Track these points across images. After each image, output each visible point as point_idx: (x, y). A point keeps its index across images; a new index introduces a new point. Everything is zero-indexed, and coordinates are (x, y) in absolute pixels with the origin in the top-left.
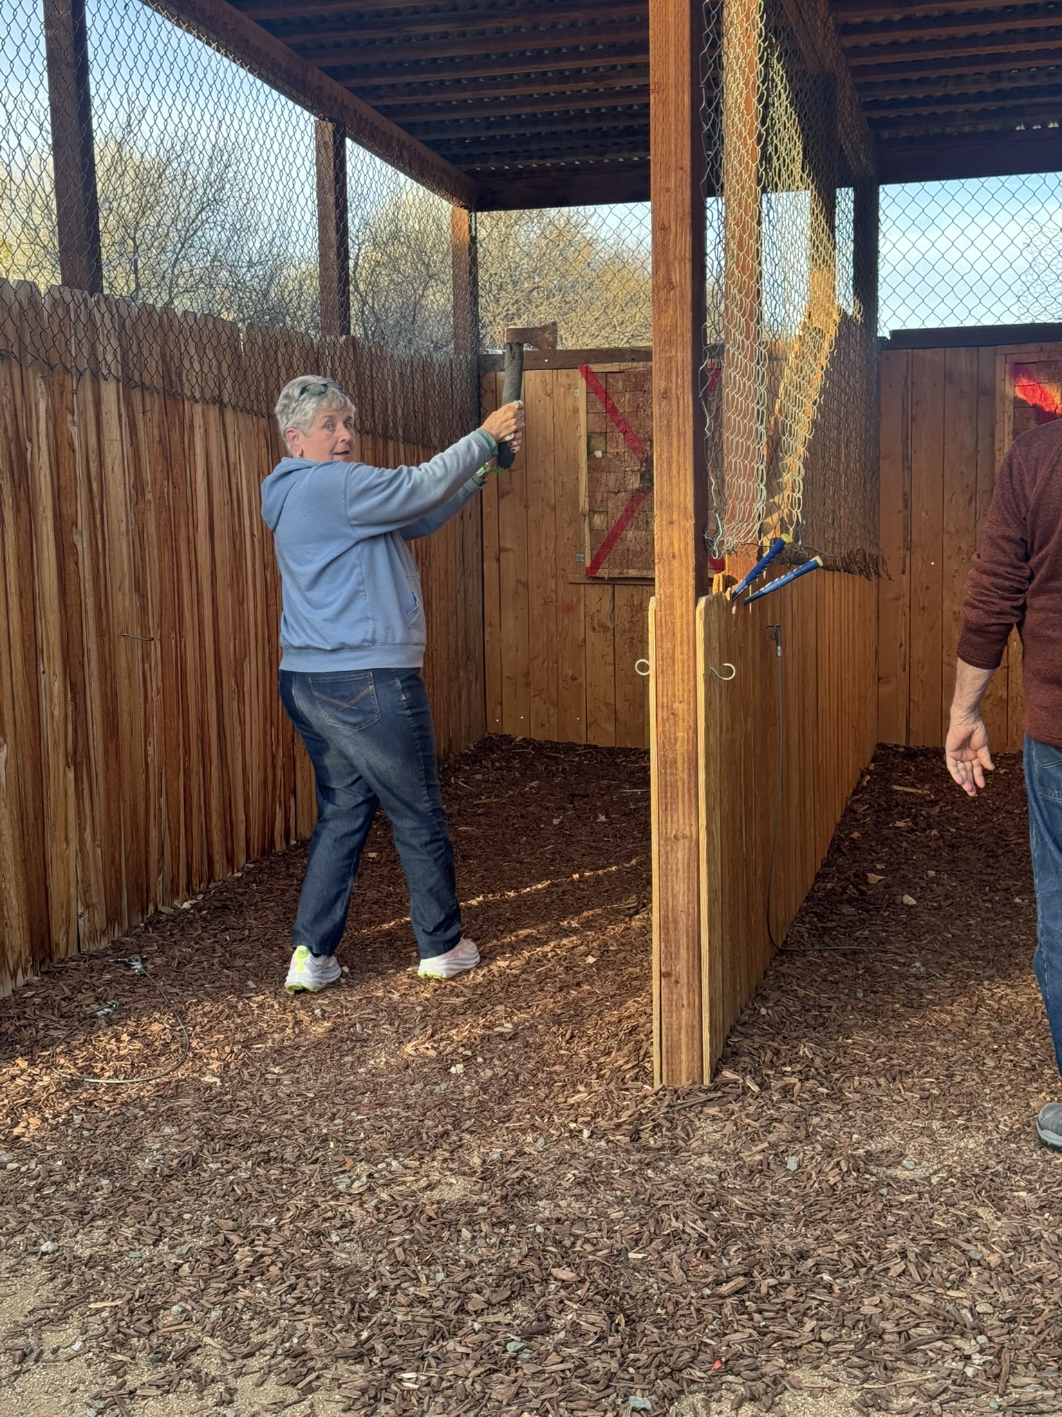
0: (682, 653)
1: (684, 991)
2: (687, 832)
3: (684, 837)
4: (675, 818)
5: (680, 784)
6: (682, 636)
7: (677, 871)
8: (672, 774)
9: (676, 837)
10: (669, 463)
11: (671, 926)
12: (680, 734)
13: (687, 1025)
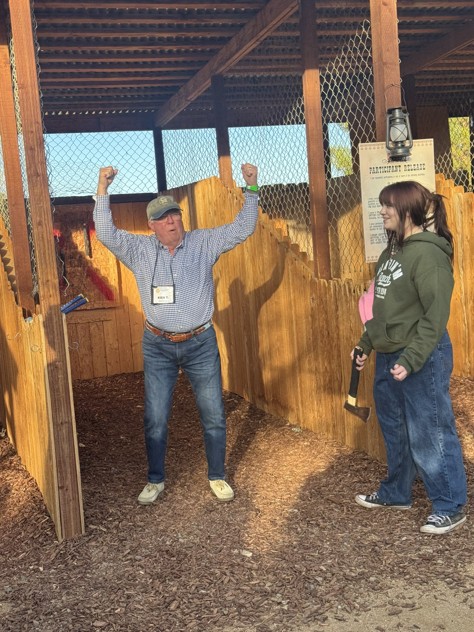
0: (58, 339)
1: (71, 494)
2: (67, 420)
3: (66, 423)
4: (61, 415)
5: (61, 399)
6: (57, 332)
7: (63, 438)
8: (57, 395)
9: (62, 423)
10: (44, 254)
11: (62, 465)
12: (60, 376)
13: (73, 509)
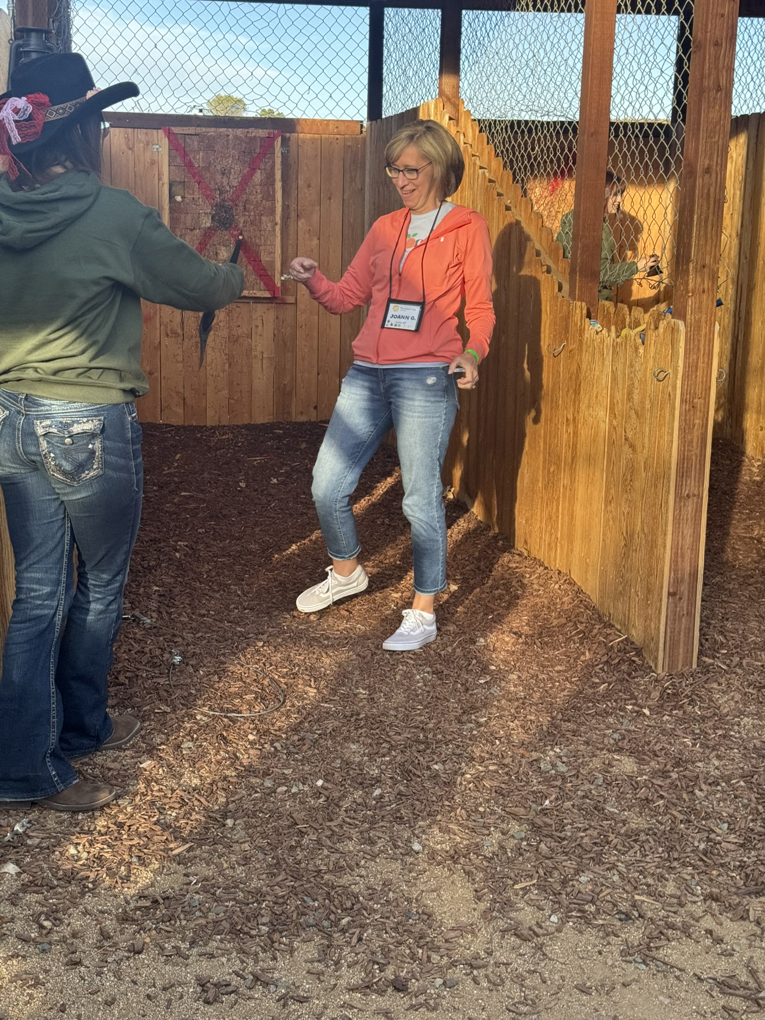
0: (703, 362)
1: (685, 605)
2: (696, 492)
3: (694, 495)
4: (689, 482)
5: (694, 458)
6: (704, 350)
7: (687, 520)
8: (689, 450)
9: (688, 496)
11: (679, 559)
12: (697, 421)
13: (685, 628)
